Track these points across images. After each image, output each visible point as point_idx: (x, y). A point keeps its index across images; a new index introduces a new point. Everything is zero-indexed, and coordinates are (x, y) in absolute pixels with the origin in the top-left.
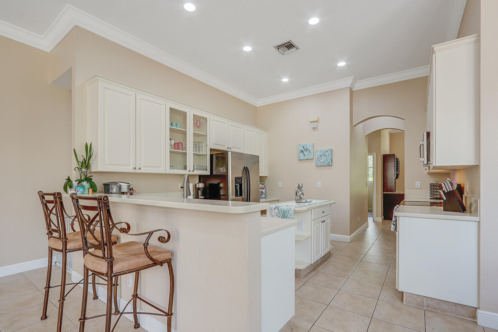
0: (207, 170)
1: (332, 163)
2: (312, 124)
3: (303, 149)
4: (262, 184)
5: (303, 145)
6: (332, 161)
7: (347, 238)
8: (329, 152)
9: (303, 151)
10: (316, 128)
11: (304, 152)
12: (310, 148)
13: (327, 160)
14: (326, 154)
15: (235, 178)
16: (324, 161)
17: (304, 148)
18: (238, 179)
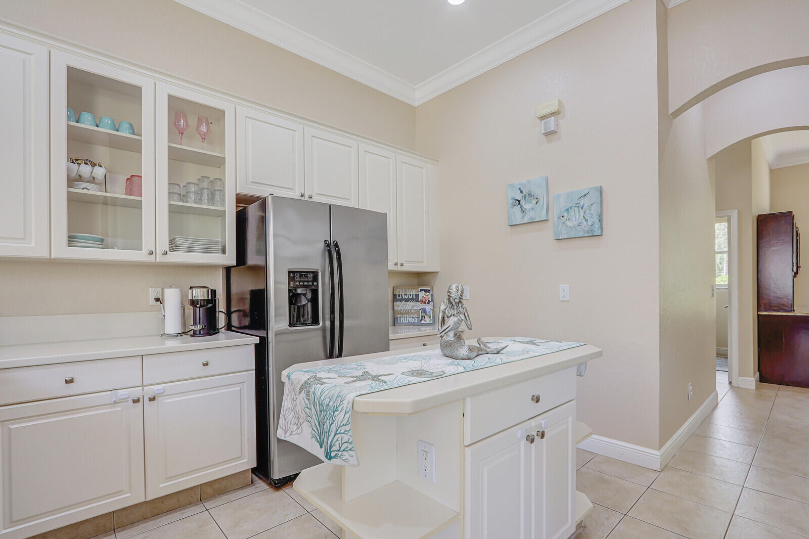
0: (224, 253)
1: (601, 228)
2: (542, 121)
3: (519, 196)
4: (425, 291)
5: (520, 184)
6: (600, 221)
7: (653, 456)
8: (594, 197)
9: (519, 201)
10: (554, 132)
11: (522, 202)
12: (537, 191)
13: (586, 220)
14: (581, 204)
15: (290, 272)
16: (576, 223)
17: (522, 192)
18: (301, 276)
